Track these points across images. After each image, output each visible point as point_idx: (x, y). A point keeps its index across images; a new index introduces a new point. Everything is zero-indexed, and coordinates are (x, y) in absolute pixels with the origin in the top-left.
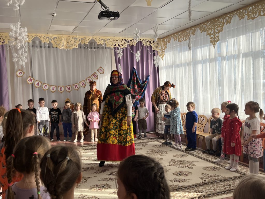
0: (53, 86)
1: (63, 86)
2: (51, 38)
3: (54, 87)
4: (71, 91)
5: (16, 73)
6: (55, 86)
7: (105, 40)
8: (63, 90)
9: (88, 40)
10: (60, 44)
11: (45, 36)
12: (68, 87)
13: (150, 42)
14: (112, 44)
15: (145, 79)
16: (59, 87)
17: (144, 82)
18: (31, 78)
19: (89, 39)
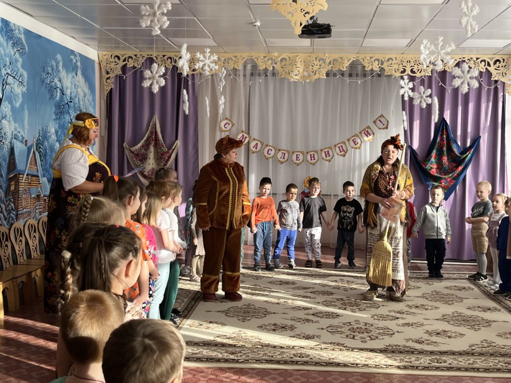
0: (283, 152)
1: (301, 152)
2: (276, 60)
3: (285, 154)
4: (316, 162)
5: (220, 124)
6: (287, 151)
7: (381, 60)
8: (301, 161)
9: (346, 61)
10: (292, 71)
11: (265, 57)
12: (311, 153)
13: (488, 62)
14: (398, 70)
15: (468, 145)
16: (293, 153)
17: (465, 150)
18: (244, 134)
19: (348, 61)
